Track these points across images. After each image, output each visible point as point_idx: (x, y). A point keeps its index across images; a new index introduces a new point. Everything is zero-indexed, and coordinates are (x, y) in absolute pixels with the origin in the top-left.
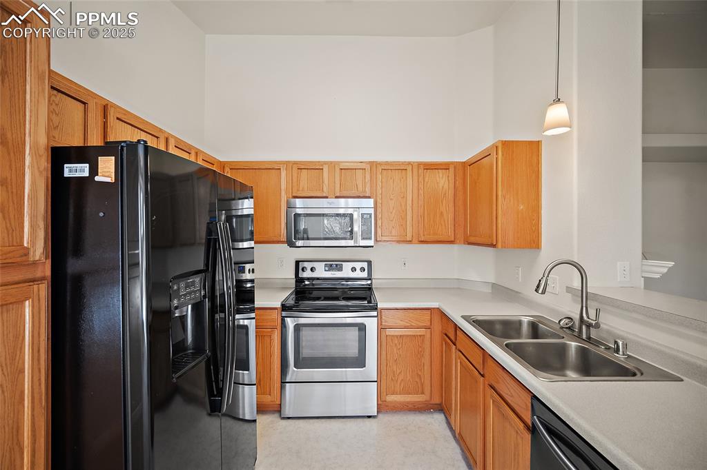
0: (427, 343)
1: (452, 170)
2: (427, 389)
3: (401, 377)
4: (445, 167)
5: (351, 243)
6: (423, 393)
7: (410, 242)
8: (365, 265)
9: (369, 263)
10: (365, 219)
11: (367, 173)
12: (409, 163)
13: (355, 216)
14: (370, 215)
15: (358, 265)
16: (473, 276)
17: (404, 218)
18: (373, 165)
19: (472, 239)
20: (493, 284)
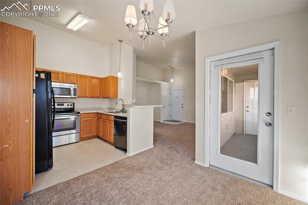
0: (93, 122)
1: (99, 79)
2: (93, 133)
3: (86, 130)
4: (98, 78)
5: (70, 97)
6: (92, 133)
7: (87, 97)
8: (72, 104)
9: (74, 104)
10: (75, 90)
11: (74, 77)
12: (88, 76)
13: (72, 89)
14: (76, 89)
15: (70, 104)
16: (104, 107)
17: (86, 91)
18: (77, 75)
19: (104, 97)
20: (109, 108)
